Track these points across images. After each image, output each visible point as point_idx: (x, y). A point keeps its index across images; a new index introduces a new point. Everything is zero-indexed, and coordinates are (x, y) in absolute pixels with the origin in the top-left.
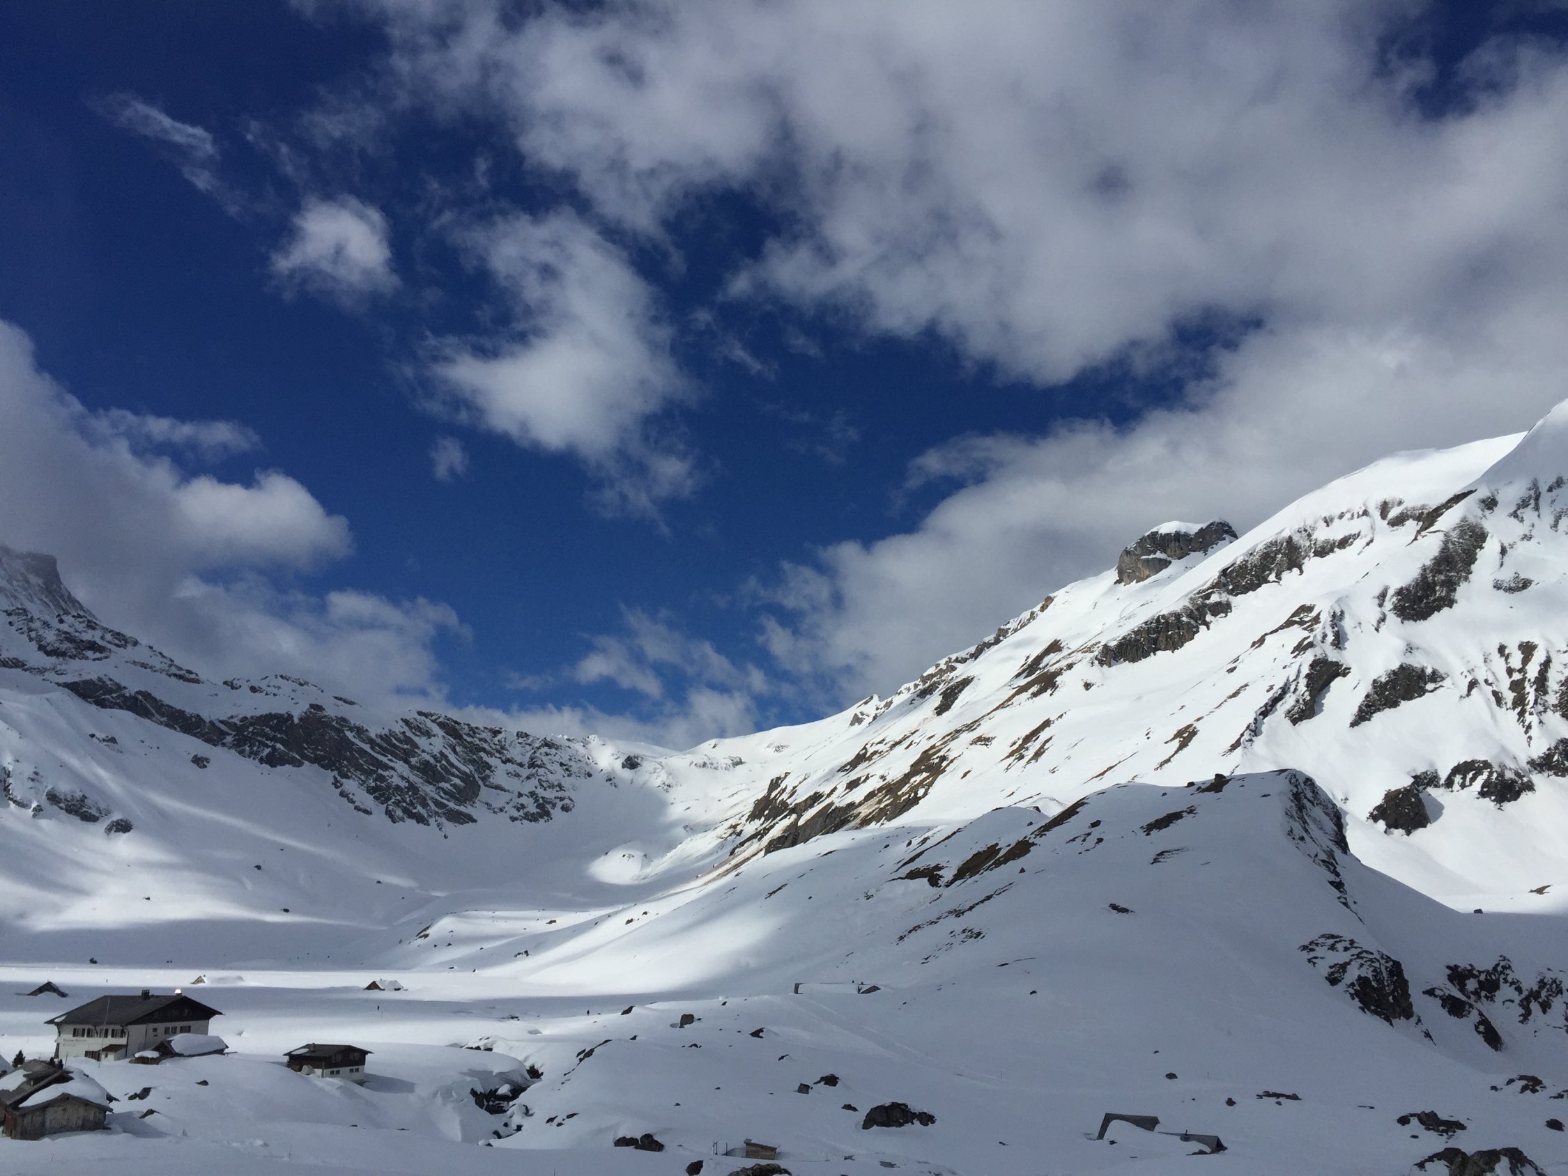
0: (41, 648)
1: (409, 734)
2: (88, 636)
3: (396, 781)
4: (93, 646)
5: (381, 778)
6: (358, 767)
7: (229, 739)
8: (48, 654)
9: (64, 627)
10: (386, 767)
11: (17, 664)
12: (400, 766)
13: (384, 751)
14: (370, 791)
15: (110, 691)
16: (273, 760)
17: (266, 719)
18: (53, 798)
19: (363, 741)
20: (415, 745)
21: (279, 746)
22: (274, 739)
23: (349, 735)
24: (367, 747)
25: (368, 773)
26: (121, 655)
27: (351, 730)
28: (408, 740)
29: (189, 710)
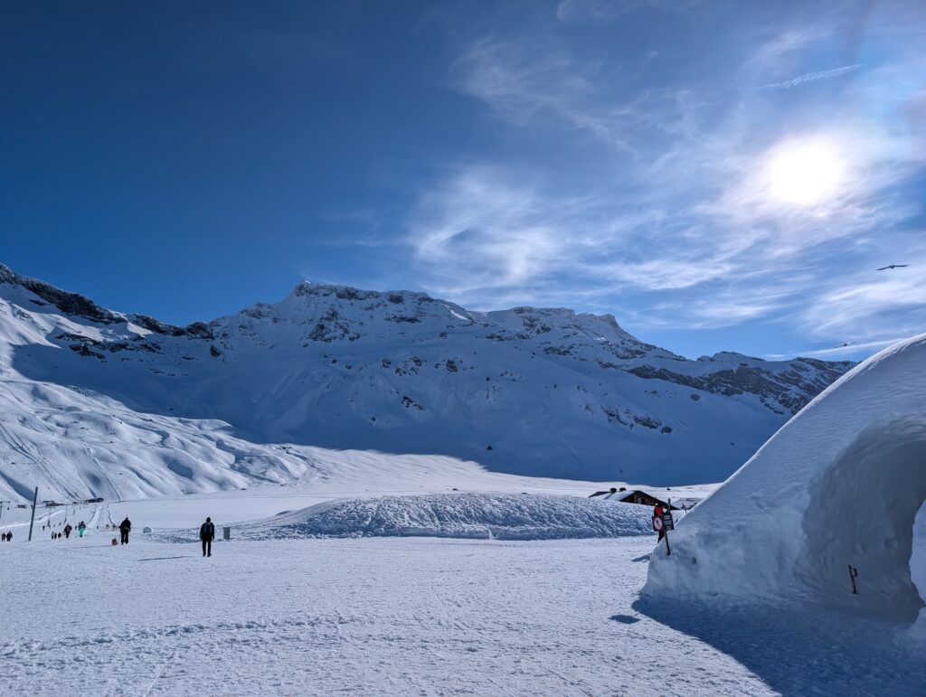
0: (618, 356)
1: (795, 371)
2: (635, 348)
3: (793, 396)
4: (637, 352)
5: (784, 395)
6: (772, 391)
7: (705, 385)
8: (621, 358)
9: (625, 346)
10: (787, 390)
11: (609, 365)
12: (793, 388)
13: (784, 382)
14: (781, 402)
15: (649, 371)
16: (728, 393)
17: (720, 374)
18: (637, 420)
19: (771, 377)
20: (800, 376)
21: (729, 385)
22: (726, 382)
23: (764, 375)
24: (774, 381)
25: (777, 394)
26: (650, 354)
27: (763, 373)
28: (794, 374)
29: (685, 374)
